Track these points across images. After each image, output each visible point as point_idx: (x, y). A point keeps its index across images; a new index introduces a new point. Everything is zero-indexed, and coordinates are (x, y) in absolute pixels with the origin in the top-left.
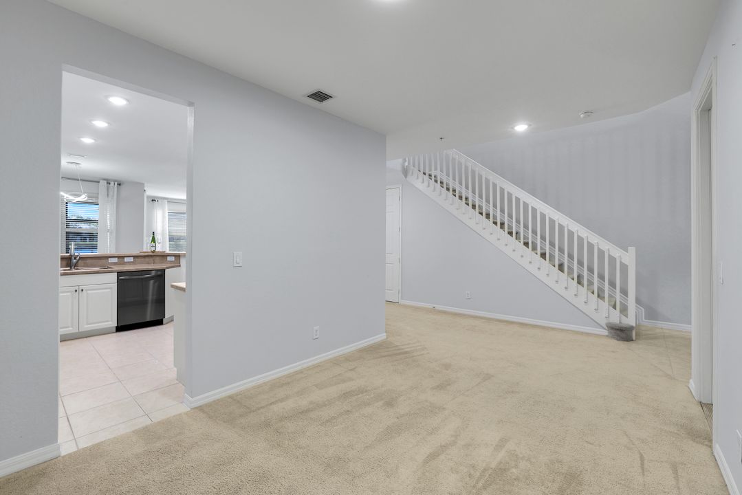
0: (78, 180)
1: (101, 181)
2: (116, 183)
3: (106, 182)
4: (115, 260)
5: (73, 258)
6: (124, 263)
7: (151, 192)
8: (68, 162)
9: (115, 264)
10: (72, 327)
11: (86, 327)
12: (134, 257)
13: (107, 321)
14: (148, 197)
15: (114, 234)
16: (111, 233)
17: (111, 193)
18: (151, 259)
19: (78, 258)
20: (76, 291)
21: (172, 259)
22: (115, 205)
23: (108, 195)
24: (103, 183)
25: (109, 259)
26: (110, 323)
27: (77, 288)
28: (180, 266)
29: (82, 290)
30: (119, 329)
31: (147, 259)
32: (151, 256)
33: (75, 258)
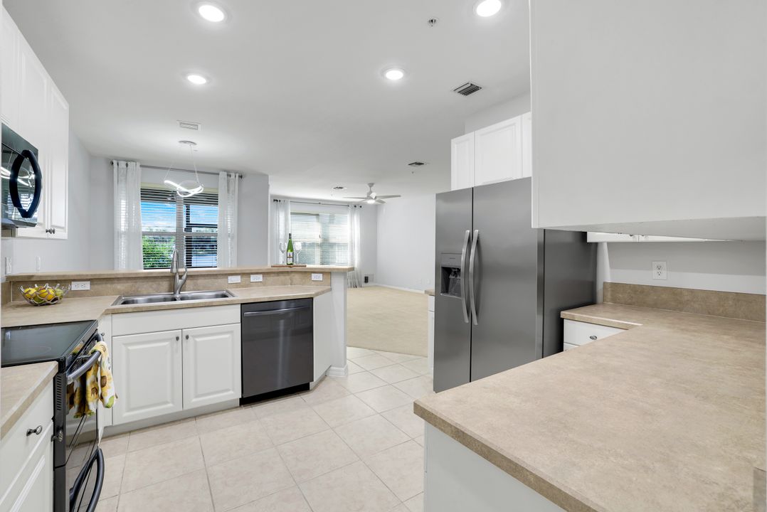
0: (194, 172)
1: (221, 173)
2: (237, 175)
3: (226, 173)
4: (237, 279)
5: (178, 276)
6: (249, 285)
7: (275, 189)
8: (181, 142)
9: (237, 285)
10: (173, 403)
11: (194, 402)
12: (265, 274)
13: (227, 390)
14: (272, 196)
15: (236, 239)
16: (232, 238)
17: (231, 189)
18: (288, 277)
19: (184, 277)
20: (177, 338)
21: (319, 277)
22: (236, 205)
23: (228, 190)
24: (223, 175)
25: (230, 278)
26: (231, 392)
27: (178, 333)
28: (331, 290)
29: (187, 337)
30: (245, 401)
31: (282, 278)
32: (288, 272)
33: (180, 277)
